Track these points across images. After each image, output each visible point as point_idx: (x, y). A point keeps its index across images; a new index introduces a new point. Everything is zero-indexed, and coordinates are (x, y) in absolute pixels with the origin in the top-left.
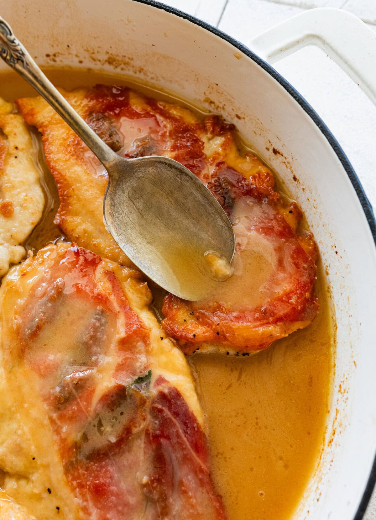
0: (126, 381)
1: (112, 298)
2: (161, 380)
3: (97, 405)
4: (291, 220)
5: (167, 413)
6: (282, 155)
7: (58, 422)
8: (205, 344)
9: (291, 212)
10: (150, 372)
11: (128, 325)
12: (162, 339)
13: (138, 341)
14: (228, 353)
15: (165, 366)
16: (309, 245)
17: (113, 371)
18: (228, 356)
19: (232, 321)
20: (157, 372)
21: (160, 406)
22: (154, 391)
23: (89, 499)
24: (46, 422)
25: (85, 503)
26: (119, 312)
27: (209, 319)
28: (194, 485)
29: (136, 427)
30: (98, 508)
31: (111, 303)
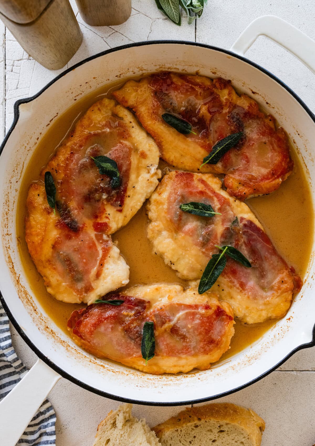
0: (228, 225)
1: (207, 191)
2: (242, 219)
3: (220, 239)
4: (271, 124)
5: (250, 232)
6: (258, 94)
7: (206, 252)
8: (249, 195)
9: (270, 120)
10: (236, 217)
11: (219, 201)
12: (235, 201)
13: (226, 206)
14: (259, 196)
15: (241, 212)
16: (283, 135)
17: (221, 223)
18: (259, 197)
19: (260, 182)
20: (239, 216)
21: (246, 230)
22: (241, 225)
23: (231, 277)
24: (201, 254)
25: (230, 279)
26: (213, 196)
27: (249, 184)
28: (269, 256)
29: (240, 242)
30: (236, 279)
31: (207, 193)
